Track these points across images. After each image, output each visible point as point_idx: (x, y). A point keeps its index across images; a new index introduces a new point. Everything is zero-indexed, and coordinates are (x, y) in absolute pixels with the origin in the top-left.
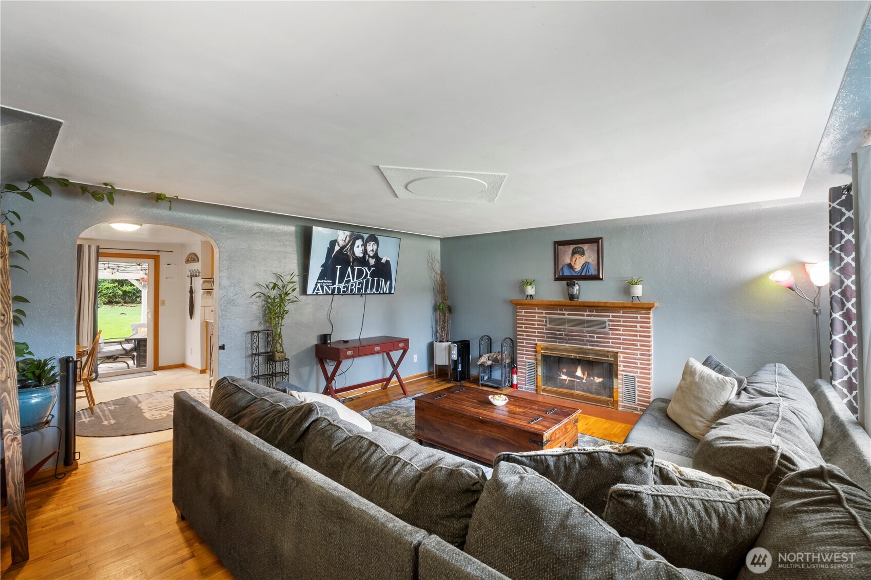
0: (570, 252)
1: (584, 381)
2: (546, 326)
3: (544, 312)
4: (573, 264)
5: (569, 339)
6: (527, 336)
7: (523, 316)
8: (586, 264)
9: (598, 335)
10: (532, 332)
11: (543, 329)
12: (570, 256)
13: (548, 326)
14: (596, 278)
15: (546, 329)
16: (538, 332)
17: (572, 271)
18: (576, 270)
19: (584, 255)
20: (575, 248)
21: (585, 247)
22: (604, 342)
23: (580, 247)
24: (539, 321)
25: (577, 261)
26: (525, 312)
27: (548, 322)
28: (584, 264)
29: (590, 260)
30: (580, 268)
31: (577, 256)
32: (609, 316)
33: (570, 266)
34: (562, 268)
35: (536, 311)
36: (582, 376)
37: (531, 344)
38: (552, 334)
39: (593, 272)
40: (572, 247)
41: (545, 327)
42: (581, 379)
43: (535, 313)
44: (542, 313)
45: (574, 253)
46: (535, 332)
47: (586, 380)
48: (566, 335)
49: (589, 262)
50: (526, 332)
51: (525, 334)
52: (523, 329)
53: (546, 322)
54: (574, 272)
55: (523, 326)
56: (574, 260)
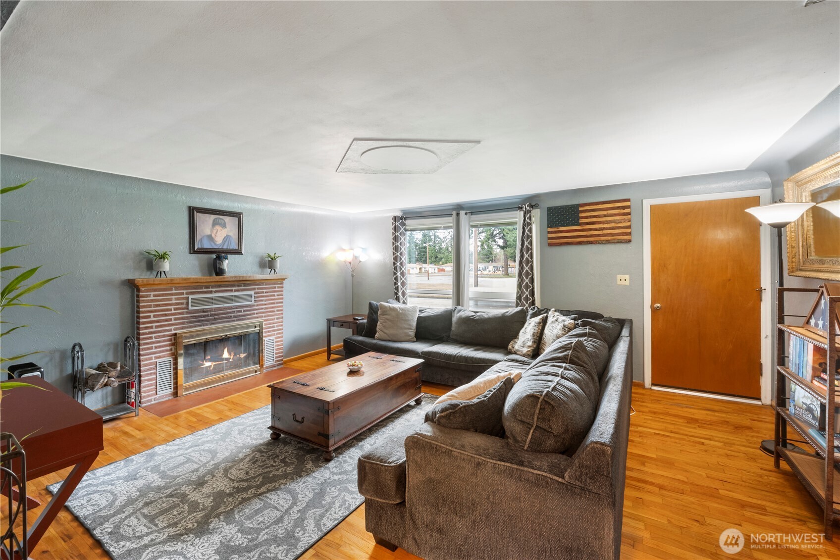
0: (211, 222)
1: (231, 360)
2: (188, 309)
3: (185, 291)
4: (213, 236)
5: (215, 319)
6: (157, 327)
7: (152, 301)
8: (227, 238)
9: (245, 309)
10: (167, 320)
11: (182, 313)
12: (211, 226)
13: (190, 308)
14: (238, 252)
15: (188, 313)
16: (176, 319)
17: (212, 243)
18: (217, 243)
19: (226, 227)
20: (216, 219)
21: (227, 219)
22: (250, 314)
23: (221, 219)
24: (177, 304)
25: (218, 233)
26: (155, 296)
27: (190, 305)
28: (225, 237)
29: (231, 234)
30: (222, 241)
31: (218, 227)
32: (255, 289)
33: (210, 238)
34: (201, 239)
35: (174, 292)
36: (229, 357)
37: (164, 336)
38: (195, 317)
39: (234, 246)
40: (213, 217)
41: (185, 311)
42: (227, 359)
43: (172, 294)
44: (182, 294)
45: (215, 223)
46: (171, 320)
47: (232, 359)
48: (212, 315)
49: (230, 236)
50: (158, 321)
51: (154, 325)
52: (152, 319)
53: (187, 303)
54: (215, 244)
55: (152, 314)
56: (215, 232)
